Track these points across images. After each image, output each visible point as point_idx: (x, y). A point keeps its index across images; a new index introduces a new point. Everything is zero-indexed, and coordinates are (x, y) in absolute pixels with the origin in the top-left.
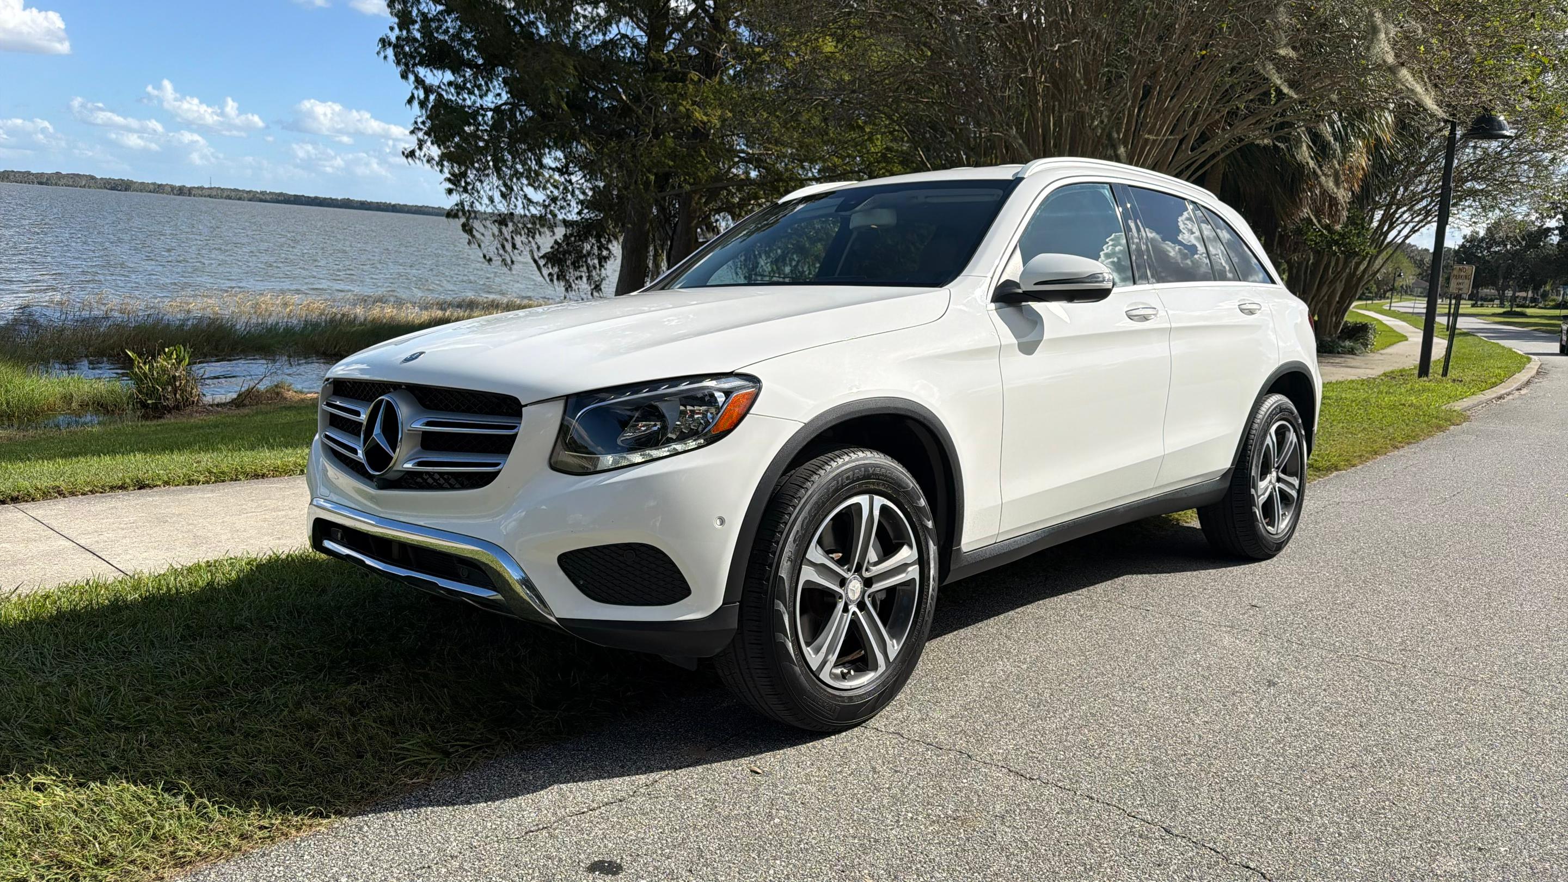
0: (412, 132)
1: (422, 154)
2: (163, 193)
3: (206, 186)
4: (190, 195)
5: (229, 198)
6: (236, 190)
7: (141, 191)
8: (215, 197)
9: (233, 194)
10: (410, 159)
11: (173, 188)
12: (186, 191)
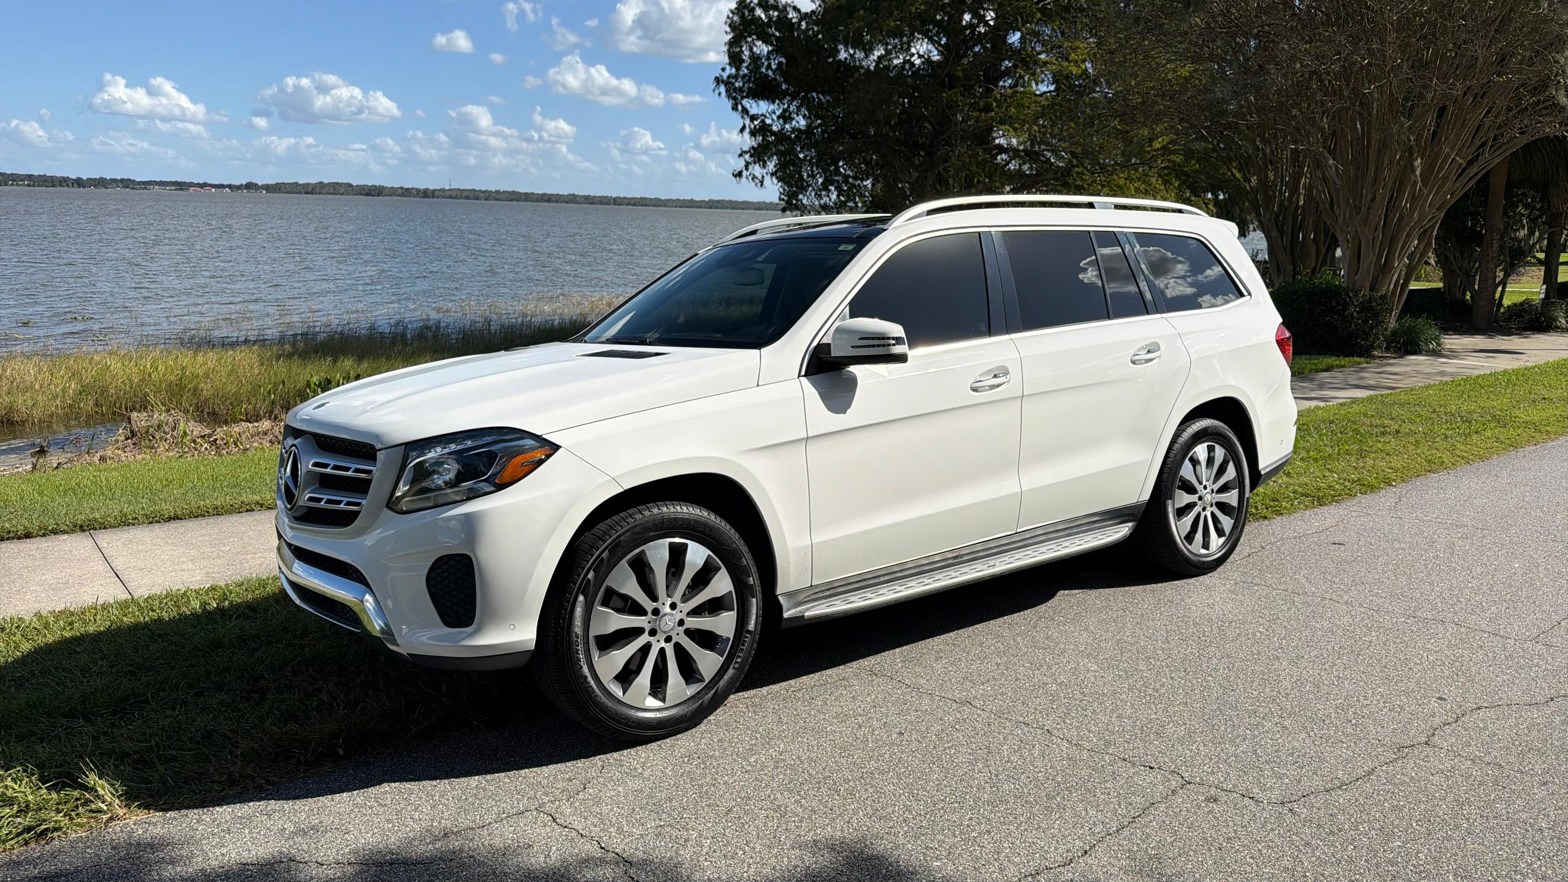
0: (740, 155)
1: (748, 174)
2: (409, 196)
3: (447, 188)
4: (433, 197)
5: (468, 198)
6: (473, 190)
7: (391, 195)
8: (456, 198)
9: (471, 195)
10: (738, 178)
11: (418, 191)
12: (430, 193)
